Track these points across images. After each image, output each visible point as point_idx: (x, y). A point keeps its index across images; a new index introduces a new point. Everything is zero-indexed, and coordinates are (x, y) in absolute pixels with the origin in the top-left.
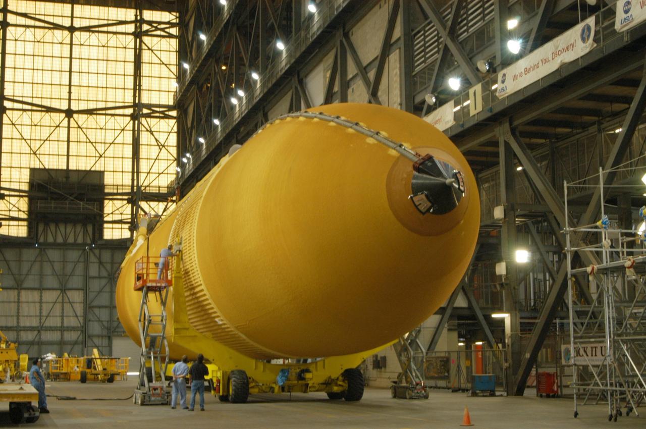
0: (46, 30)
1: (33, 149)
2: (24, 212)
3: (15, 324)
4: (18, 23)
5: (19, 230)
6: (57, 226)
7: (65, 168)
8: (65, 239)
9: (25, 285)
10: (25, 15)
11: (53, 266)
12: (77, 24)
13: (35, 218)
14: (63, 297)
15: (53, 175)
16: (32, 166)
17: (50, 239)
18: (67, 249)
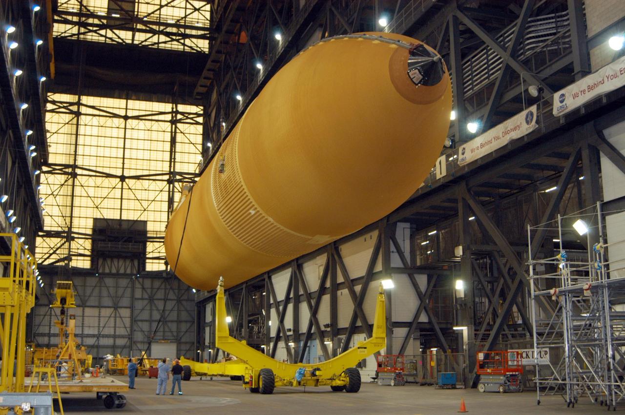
0: (108, 118)
1: (96, 204)
2: (88, 250)
3: (81, 333)
4: (88, 113)
5: (84, 264)
6: (112, 261)
7: (119, 218)
8: (118, 271)
9: (88, 304)
10: (93, 107)
11: (108, 290)
12: (130, 114)
13: (96, 255)
14: (116, 313)
15: (110, 223)
16: (95, 217)
17: (107, 271)
18: (119, 278)
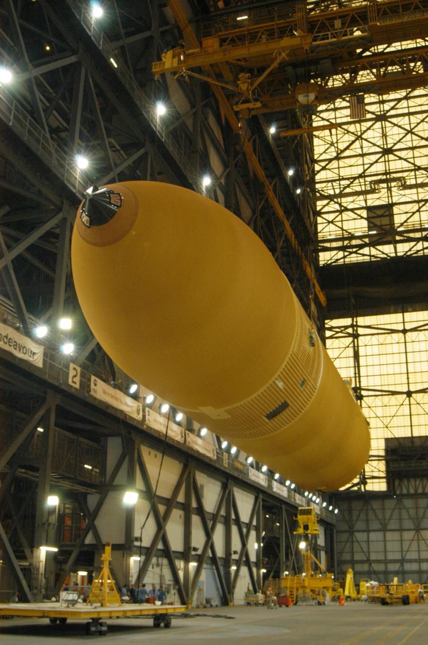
0: (386, 335)
1: (385, 424)
2: (382, 472)
3: (383, 558)
4: (366, 333)
5: (380, 486)
6: (408, 481)
7: (410, 435)
8: (416, 491)
9: (388, 528)
10: (369, 327)
11: (408, 512)
12: (408, 327)
13: (391, 476)
14: (418, 535)
15: (402, 441)
16: (386, 437)
17: (405, 491)
18: (419, 498)
